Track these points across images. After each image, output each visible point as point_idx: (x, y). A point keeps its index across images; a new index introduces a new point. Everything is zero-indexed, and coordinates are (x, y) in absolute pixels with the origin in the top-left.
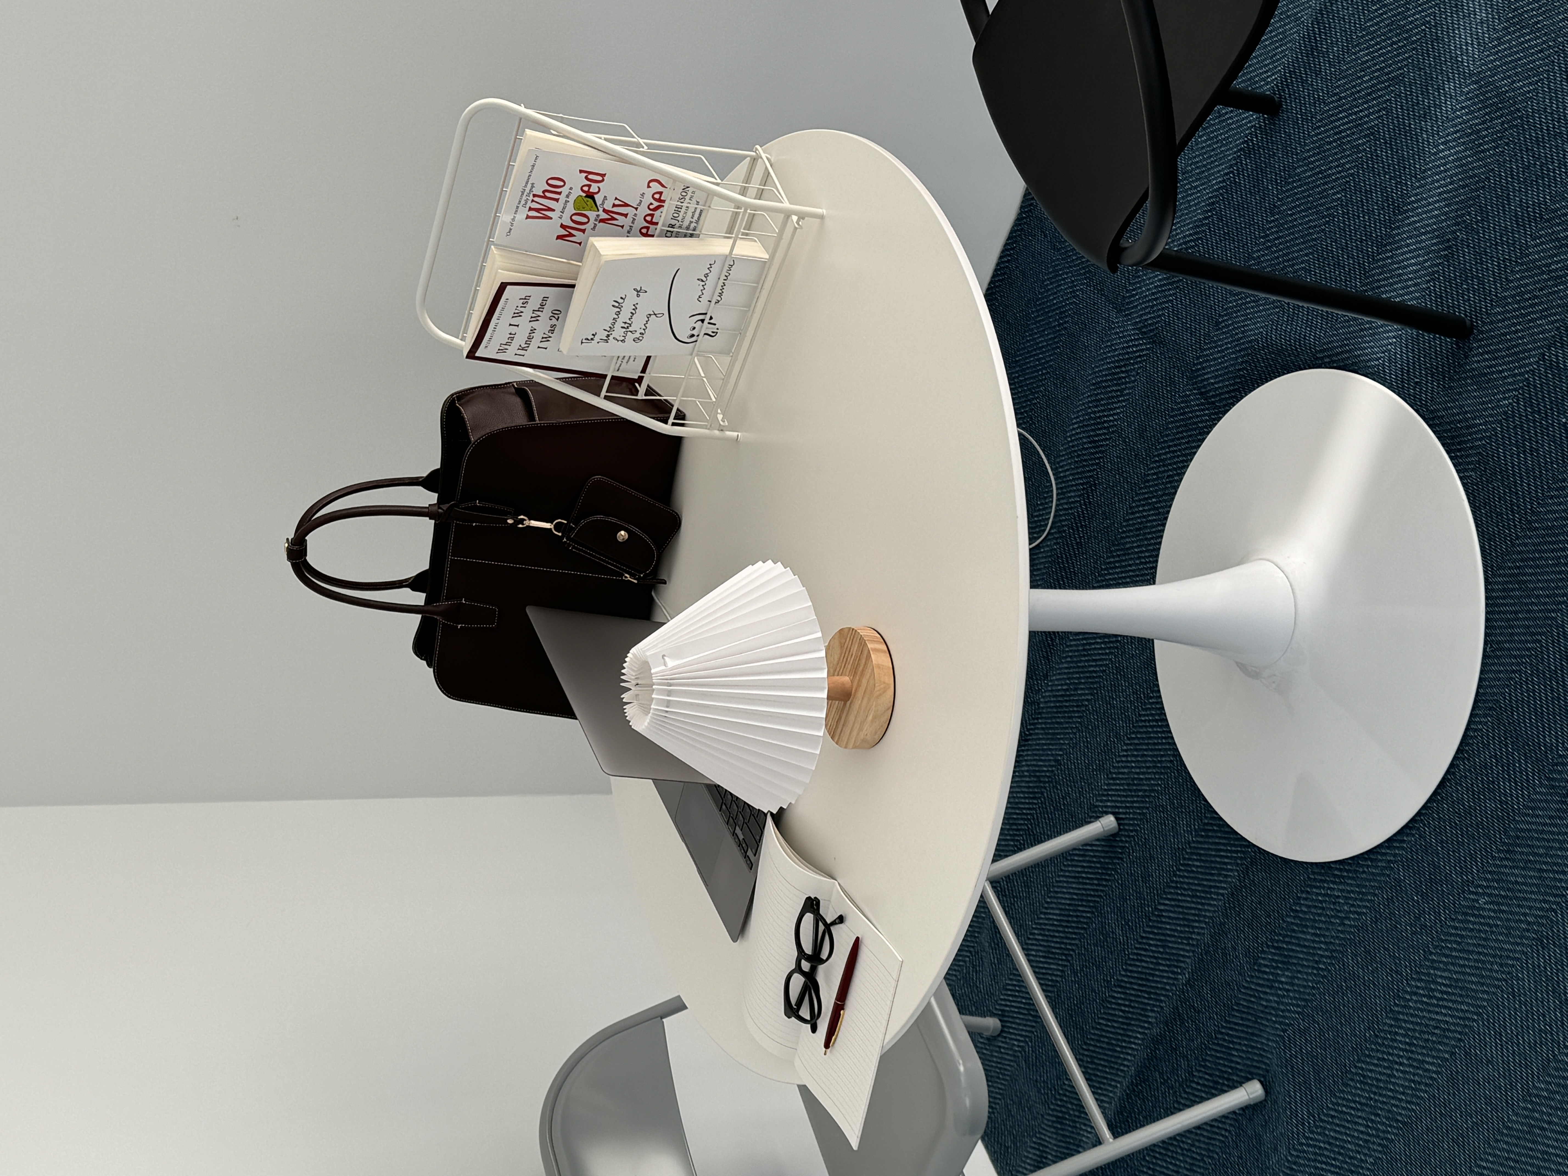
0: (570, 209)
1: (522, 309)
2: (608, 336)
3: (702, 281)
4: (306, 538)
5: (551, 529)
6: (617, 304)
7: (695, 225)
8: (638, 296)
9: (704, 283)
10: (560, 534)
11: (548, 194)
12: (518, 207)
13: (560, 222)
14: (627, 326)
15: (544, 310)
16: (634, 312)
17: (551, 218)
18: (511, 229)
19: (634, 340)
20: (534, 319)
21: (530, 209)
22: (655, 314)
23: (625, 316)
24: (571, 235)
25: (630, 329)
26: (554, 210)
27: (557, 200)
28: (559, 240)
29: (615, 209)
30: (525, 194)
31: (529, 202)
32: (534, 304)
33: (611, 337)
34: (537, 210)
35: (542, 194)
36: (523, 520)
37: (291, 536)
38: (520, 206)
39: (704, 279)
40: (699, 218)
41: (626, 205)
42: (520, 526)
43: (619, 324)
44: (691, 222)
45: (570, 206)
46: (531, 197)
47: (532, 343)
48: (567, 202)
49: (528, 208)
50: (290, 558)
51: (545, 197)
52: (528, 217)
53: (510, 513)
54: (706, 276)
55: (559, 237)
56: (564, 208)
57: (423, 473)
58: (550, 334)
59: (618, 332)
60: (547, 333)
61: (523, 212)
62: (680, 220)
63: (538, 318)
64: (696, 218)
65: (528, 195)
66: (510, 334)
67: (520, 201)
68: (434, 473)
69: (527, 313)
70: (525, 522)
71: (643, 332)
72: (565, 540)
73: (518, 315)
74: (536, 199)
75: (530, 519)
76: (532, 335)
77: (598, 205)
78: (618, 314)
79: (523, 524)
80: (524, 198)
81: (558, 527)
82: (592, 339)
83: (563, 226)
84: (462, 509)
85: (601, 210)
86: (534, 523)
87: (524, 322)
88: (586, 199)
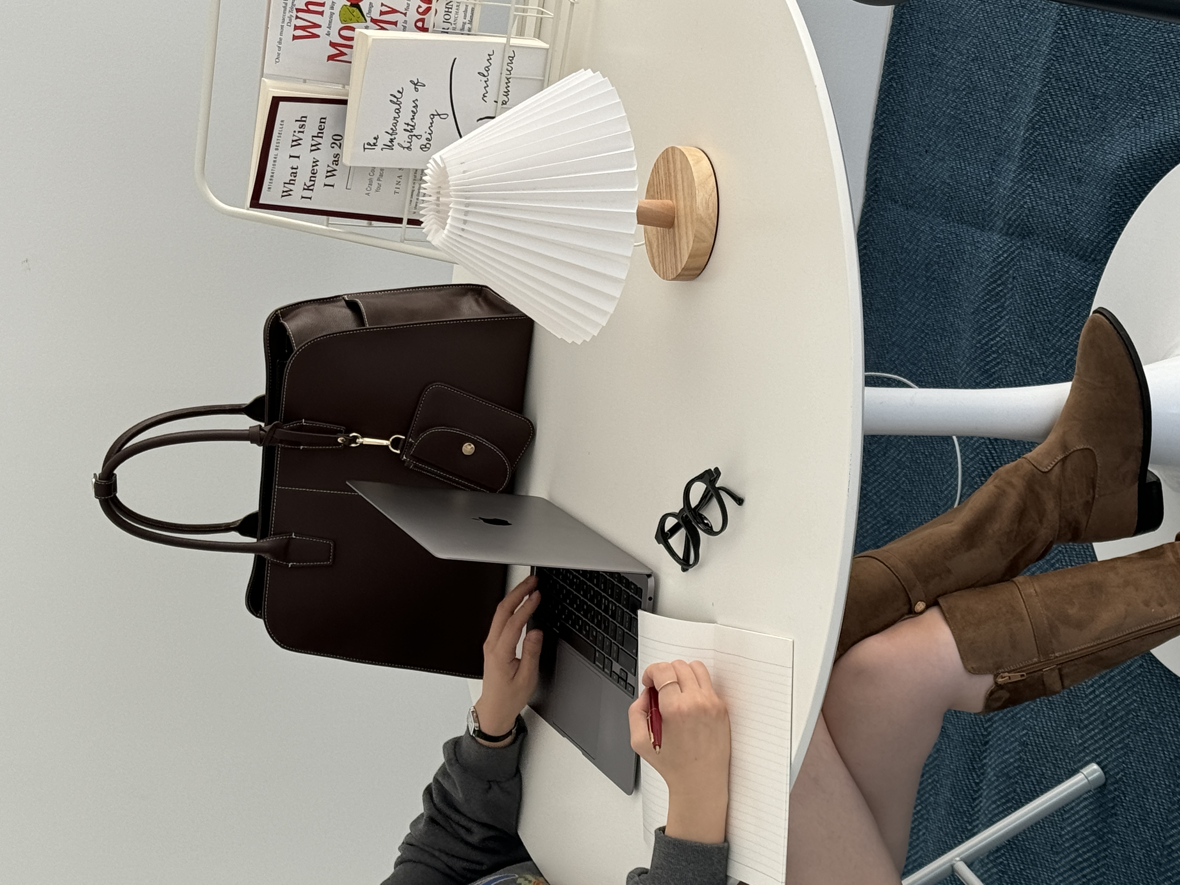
0: (337, 24)
1: (300, 135)
2: (392, 141)
3: (484, 76)
4: (115, 472)
5: (387, 446)
6: (395, 100)
7: (469, 26)
8: (416, 90)
9: (485, 79)
10: (398, 452)
11: (311, 7)
12: (282, 27)
13: (329, 39)
14: (410, 128)
15: (324, 135)
16: (414, 110)
17: (318, 36)
18: (279, 54)
19: (421, 148)
20: (315, 147)
21: (296, 28)
22: (439, 115)
23: (405, 116)
24: (342, 54)
25: (415, 132)
26: (319, 26)
27: (321, 13)
28: (330, 62)
29: (385, 18)
30: (288, 9)
31: (293, 19)
32: (312, 128)
33: (395, 143)
34: (303, 28)
35: (305, 8)
36: (356, 438)
37: (99, 471)
38: (285, 24)
39: (486, 74)
40: (472, 17)
41: (394, 11)
42: (353, 445)
43: (401, 126)
44: (464, 23)
45: (336, 18)
46: (294, 13)
47: (317, 179)
48: (332, 14)
49: (293, 27)
50: (97, 495)
51: (309, 11)
52: (295, 38)
53: (341, 432)
54: (487, 69)
55: (331, 58)
56: (330, 22)
57: (247, 400)
58: (335, 167)
59: (402, 137)
60: (331, 165)
61: (290, 32)
62: (453, 23)
63: (319, 146)
64: (468, 18)
65: (290, 11)
66: (292, 168)
67: (284, 19)
68: (259, 401)
69: (307, 141)
70: (358, 440)
71: (429, 137)
72: (404, 458)
73: (296, 143)
74: (300, 14)
75: (363, 436)
76: (315, 168)
77: (365, 14)
78: (398, 111)
79: (357, 443)
80: (288, 14)
81: (395, 443)
82: (375, 145)
83: (333, 45)
84: (286, 429)
85: (368, 19)
86: (368, 441)
87: (304, 150)
88: (351, 9)
